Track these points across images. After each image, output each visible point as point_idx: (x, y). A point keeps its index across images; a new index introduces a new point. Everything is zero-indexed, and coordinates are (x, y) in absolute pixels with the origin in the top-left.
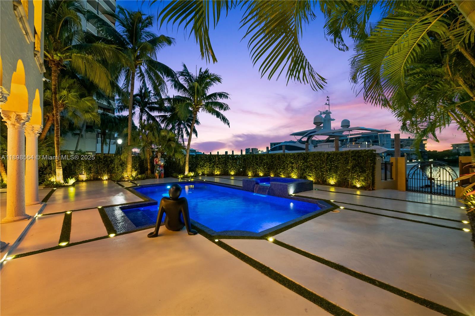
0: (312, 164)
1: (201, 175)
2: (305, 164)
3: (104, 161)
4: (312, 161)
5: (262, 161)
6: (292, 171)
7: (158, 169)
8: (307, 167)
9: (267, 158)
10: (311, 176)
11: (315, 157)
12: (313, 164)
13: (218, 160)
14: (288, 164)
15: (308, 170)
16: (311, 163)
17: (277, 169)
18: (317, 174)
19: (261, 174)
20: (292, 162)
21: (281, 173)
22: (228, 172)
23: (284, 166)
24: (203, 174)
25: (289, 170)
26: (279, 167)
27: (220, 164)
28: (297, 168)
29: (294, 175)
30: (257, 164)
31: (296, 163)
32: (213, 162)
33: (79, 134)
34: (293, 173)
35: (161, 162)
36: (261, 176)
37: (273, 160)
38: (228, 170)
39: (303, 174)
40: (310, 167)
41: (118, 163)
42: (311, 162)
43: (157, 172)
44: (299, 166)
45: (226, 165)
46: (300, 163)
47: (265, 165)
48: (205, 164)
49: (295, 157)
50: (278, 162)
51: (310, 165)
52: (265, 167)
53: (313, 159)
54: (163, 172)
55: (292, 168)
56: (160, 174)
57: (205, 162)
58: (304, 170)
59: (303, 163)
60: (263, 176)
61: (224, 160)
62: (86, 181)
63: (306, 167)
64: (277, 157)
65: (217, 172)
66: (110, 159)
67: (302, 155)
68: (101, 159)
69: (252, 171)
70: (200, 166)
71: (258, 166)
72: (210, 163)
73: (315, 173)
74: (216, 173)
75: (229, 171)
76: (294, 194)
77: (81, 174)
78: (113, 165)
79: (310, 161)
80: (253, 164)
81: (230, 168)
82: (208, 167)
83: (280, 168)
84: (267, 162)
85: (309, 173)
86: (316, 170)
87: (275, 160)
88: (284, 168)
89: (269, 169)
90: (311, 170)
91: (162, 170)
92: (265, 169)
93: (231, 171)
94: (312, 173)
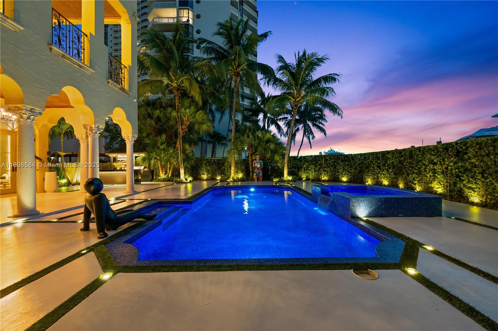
0: (475, 165)
1: (305, 180)
2: (460, 164)
3: (217, 163)
4: (475, 156)
5: (386, 162)
6: (435, 178)
7: (256, 171)
8: (466, 170)
9: (393, 156)
10: (472, 189)
11: (480, 148)
12: (477, 164)
13: (325, 161)
14: (426, 166)
15: (465, 176)
16: (472, 163)
17: (408, 175)
18: (487, 185)
19: (386, 182)
20: (433, 161)
21: (416, 182)
22: (338, 178)
23: (419, 168)
24: (308, 179)
25: (428, 175)
26: (411, 171)
27: (328, 167)
28: (443, 172)
29: (437, 186)
30: (379, 167)
31: (440, 162)
32: (319, 165)
33: (224, 144)
34: (435, 182)
35: (258, 164)
36: (385, 185)
37: (402, 159)
38: (338, 175)
39: (455, 184)
40: (470, 171)
41: (227, 165)
42: (473, 161)
43: (255, 174)
44: (447, 168)
45: (335, 168)
46: (450, 163)
47: (390, 168)
48: (309, 167)
49: (438, 152)
50: (410, 163)
51: (469, 167)
52: (390, 170)
53: (476, 152)
54: (261, 174)
55: (435, 172)
56: (258, 176)
57: (310, 165)
58: (458, 176)
59: (455, 163)
60: (388, 186)
61: (333, 162)
62: (206, 180)
63: (462, 170)
64: (408, 153)
65: (325, 178)
66: (221, 162)
67: (453, 147)
68: (216, 162)
69: (372, 177)
70: (304, 169)
71: (380, 169)
72: (315, 166)
73: (483, 182)
74: (323, 179)
75: (340, 176)
76: (367, 218)
77: (204, 174)
78: (224, 168)
79: (470, 158)
80: (374, 167)
81: (342, 173)
82: (313, 170)
83: (414, 173)
84: (393, 163)
85: (469, 182)
86: (483, 176)
87: (404, 159)
88: (419, 173)
89: (395, 174)
90: (472, 177)
91: (259, 173)
92: (390, 174)
93: (343, 176)
94: (476, 183)
